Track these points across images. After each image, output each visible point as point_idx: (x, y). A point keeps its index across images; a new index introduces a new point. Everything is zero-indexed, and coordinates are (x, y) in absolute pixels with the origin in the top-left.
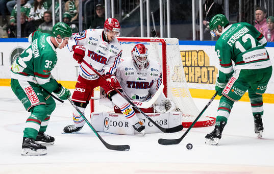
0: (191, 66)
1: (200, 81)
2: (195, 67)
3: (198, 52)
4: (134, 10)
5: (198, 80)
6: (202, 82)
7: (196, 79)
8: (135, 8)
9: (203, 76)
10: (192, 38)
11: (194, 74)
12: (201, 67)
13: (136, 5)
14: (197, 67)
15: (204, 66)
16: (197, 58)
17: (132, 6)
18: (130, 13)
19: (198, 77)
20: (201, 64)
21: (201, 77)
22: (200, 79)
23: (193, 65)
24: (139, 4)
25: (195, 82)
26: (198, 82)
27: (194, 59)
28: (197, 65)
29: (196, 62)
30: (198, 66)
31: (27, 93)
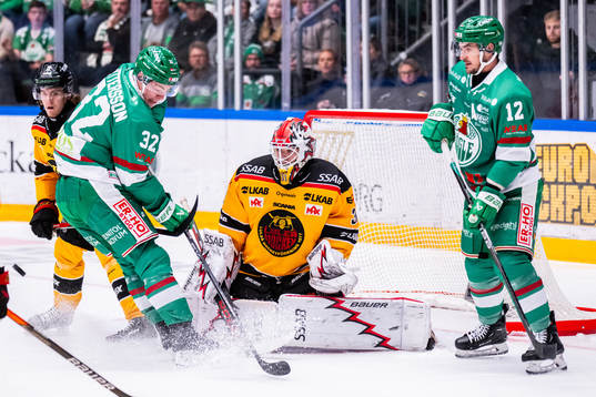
0: (556, 182)
1: (577, 220)
2: (565, 184)
3: (573, 149)
4: (417, 43)
5: (573, 217)
6: (582, 222)
7: (569, 214)
8: (420, 37)
9: (584, 207)
10: (559, 114)
11: (564, 203)
12: (581, 186)
13: (422, 31)
14: (570, 184)
15: (588, 183)
16: (572, 164)
17: (414, 32)
18: (408, 51)
19: (574, 210)
20: (581, 177)
21: (579, 209)
22: (577, 214)
23: (561, 179)
24: (430, 30)
25: (565, 222)
26: (572, 223)
27: (565, 163)
28: (570, 181)
29: (569, 173)
30: (574, 183)
31: (122, 215)
